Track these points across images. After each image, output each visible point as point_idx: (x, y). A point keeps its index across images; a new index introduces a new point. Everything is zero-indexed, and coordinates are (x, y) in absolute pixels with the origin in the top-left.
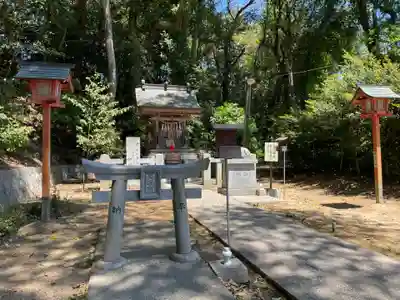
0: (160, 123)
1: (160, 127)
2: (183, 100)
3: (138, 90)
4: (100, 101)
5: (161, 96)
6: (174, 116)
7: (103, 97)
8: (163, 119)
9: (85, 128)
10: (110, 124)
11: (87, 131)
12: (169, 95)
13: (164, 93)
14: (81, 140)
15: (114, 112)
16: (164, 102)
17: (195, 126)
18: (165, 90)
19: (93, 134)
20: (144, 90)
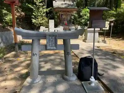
1: (62, 16)
2: (70, 5)
3: (54, 2)
4: (39, 6)
5: (62, 4)
6: (67, 12)
7: (41, 4)
8: (63, 13)
9: (35, 16)
10: (43, 15)
11: (36, 18)
12: (65, 4)
13: (64, 3)
14: (34, 21)
15: (45, 10)
16: (64, 6)
17: (75, 16)
18: (64, 1)
19: (38, 19)
20: (56, 2)
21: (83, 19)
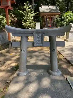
0: (47, 18)
1: (47, 20)
2: (54, 10)
3: (40, 8)
4: (28, 11)
5: (47, 9)
6: (51, 16)
7: (30, 10)
8: (48, 17)
9: (25, 20)
10: (31, 19)
12: (50, 9)
14: (24, 24)
15: (33, 15)
16: (48, 11)
17: (57, 19)
18: (49, 7)
19: (27, 22)
20: (42, 7)
21: (65, 22)
